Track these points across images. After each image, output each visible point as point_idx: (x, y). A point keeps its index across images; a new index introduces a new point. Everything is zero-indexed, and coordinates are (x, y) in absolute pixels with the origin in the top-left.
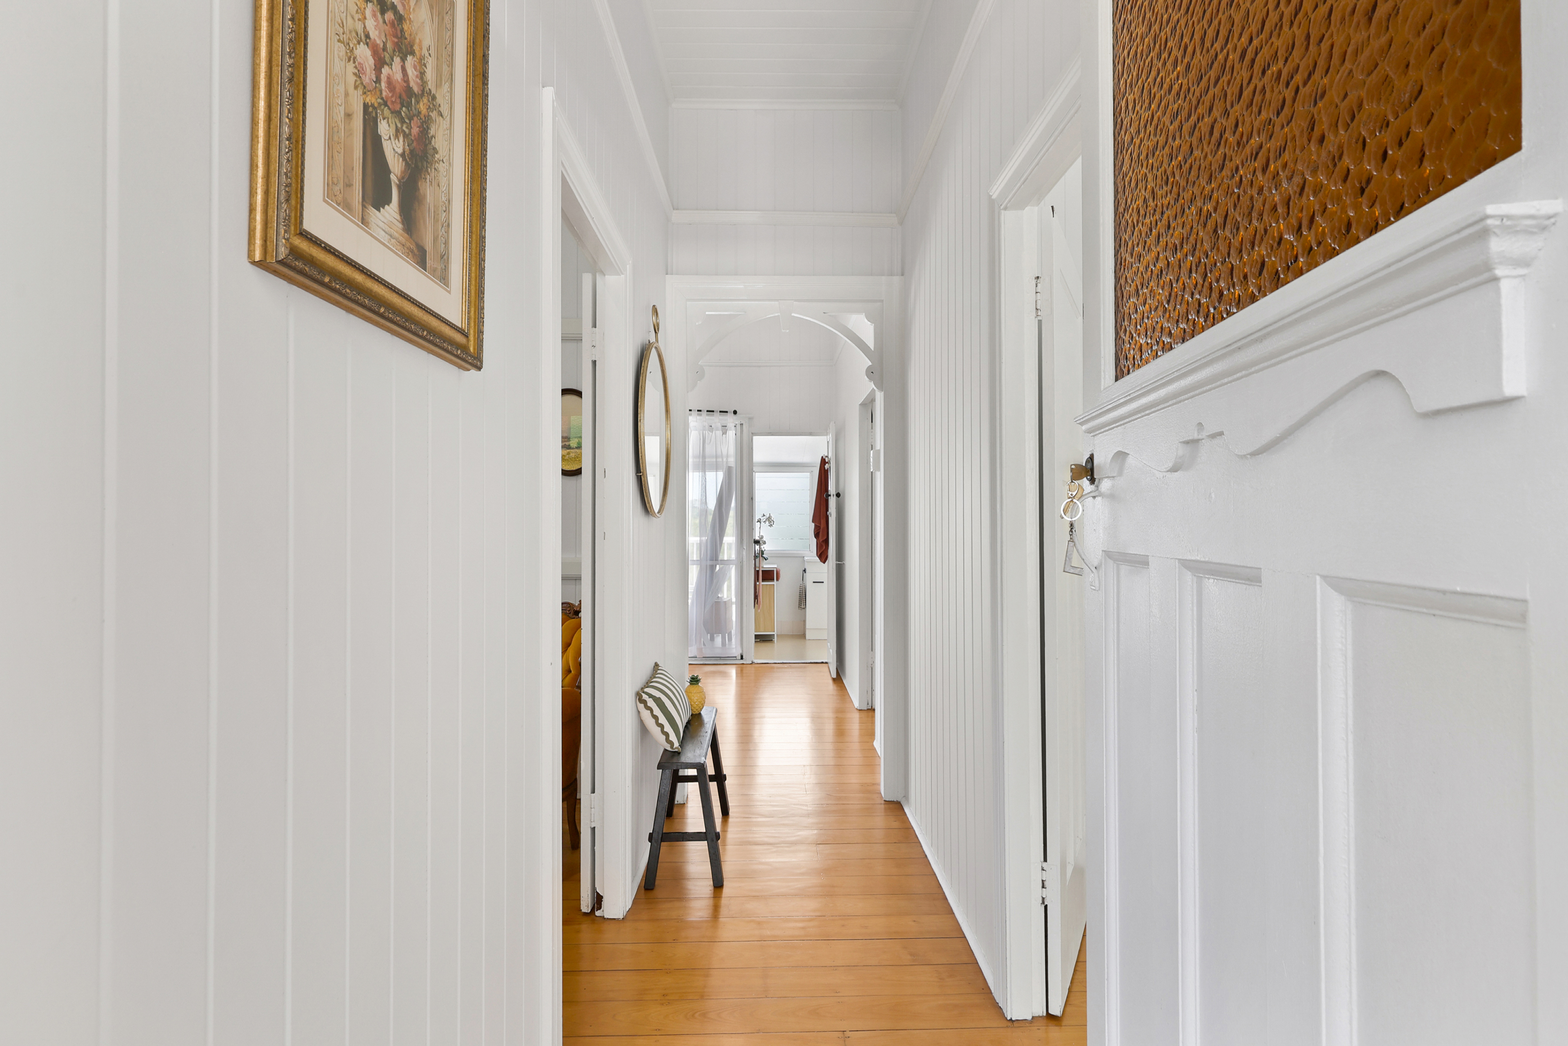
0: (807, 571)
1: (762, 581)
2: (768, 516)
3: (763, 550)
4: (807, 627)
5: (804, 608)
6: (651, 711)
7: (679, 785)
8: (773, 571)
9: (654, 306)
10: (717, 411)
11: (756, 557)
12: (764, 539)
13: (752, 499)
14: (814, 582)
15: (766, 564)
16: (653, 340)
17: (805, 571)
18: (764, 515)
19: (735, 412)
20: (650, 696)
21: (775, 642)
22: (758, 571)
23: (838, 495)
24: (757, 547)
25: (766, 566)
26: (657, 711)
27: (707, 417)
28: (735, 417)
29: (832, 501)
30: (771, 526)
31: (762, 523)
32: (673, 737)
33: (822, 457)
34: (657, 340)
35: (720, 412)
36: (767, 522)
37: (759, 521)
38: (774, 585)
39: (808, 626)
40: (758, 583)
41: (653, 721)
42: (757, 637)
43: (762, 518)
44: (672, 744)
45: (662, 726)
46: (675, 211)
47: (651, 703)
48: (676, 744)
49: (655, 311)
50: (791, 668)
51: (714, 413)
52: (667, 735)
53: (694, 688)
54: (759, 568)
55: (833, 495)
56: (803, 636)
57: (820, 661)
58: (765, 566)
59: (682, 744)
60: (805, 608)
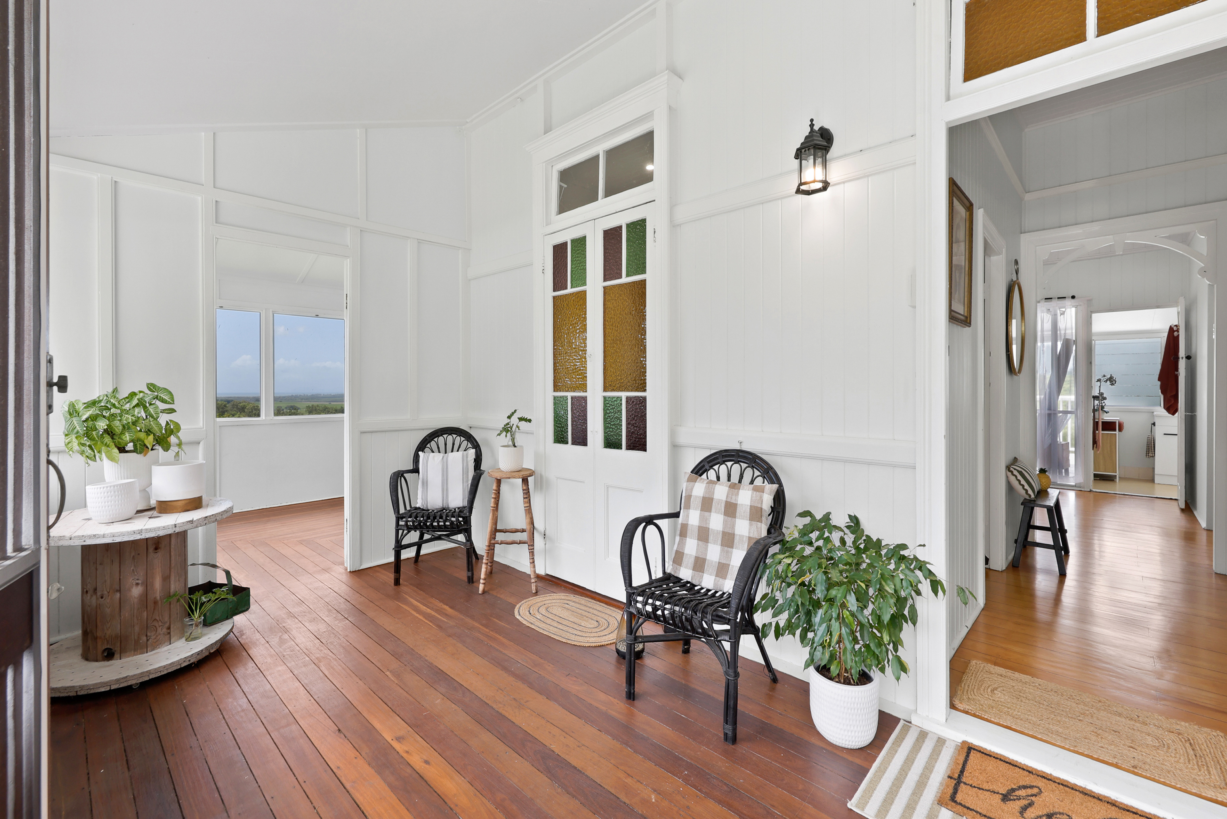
0: (1156, 424)
1: (1103, 430)
2: (1109, 376)
3: (1104, 404)
4: (1156, 473)
5: (1152, 457)
6: (1016, 477)
7: (1031, 530)
8: (1116, 422)
9: (1016, 260)
10: (1055, 298)
11: (1094, 411)
12: (1105, 396)
13: (1091, 363)
14: (1165, 434)
15: (1106, 417)
16: (1014, 279)
17: (1154, 424)
18: (1104, 376)
19: (1073, 297)
20: (1015, 469)
21: (1117, 481)
22: (1097, 422)
23: (1188, 357)
24: (1097, 402)
25: (1107, 418)
26: (1019, 477)
27: (1045, 303)
28: (1073, 300)
29: (1182, 364)
30: (1112, 384)
31: (1103, 383)
32: (1030, 492)
33: (1171, 326)
34: (1018, 279)
35: (1058, 298)
36: (1108, 382)
37: (1099, 380)
38: (1116, 434)
39: (1157, 471)
40: (1097, 432)
41: (1018, 482)
42: (1096, 476)
43: (1102, 379)
44: (1030, 496)
45: (1023, 486)
46: (1027, 194)
47: (1015, 473)
48: (1033, 496)
49: (1016, 262)
50: (1133, 498)
51: (1053, 300)
52: (1027, 491)
53: (1042, 475)
54: (1099, 419)
55: (1182, 358)
56: (1153, 481)
57: (1169, 497)
58: (1105, 418)
59: (1036, 497)
60: (1154, 456)
